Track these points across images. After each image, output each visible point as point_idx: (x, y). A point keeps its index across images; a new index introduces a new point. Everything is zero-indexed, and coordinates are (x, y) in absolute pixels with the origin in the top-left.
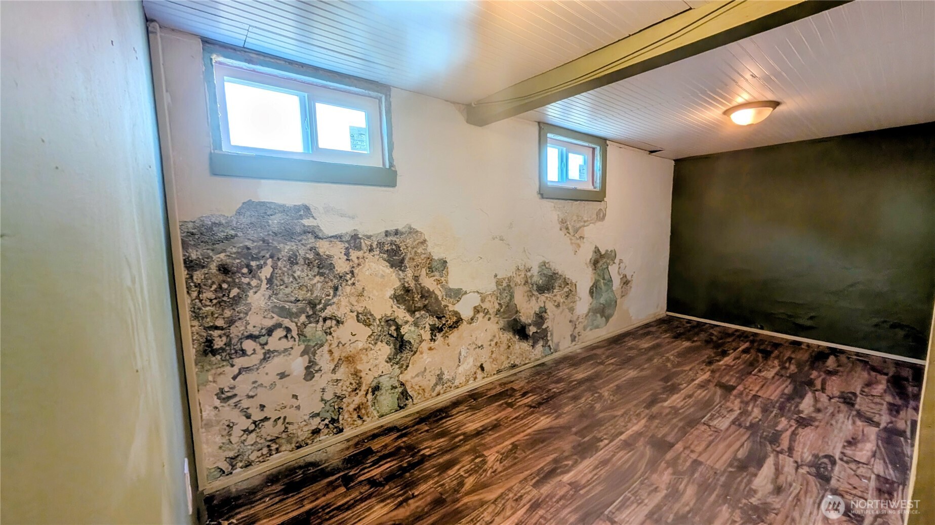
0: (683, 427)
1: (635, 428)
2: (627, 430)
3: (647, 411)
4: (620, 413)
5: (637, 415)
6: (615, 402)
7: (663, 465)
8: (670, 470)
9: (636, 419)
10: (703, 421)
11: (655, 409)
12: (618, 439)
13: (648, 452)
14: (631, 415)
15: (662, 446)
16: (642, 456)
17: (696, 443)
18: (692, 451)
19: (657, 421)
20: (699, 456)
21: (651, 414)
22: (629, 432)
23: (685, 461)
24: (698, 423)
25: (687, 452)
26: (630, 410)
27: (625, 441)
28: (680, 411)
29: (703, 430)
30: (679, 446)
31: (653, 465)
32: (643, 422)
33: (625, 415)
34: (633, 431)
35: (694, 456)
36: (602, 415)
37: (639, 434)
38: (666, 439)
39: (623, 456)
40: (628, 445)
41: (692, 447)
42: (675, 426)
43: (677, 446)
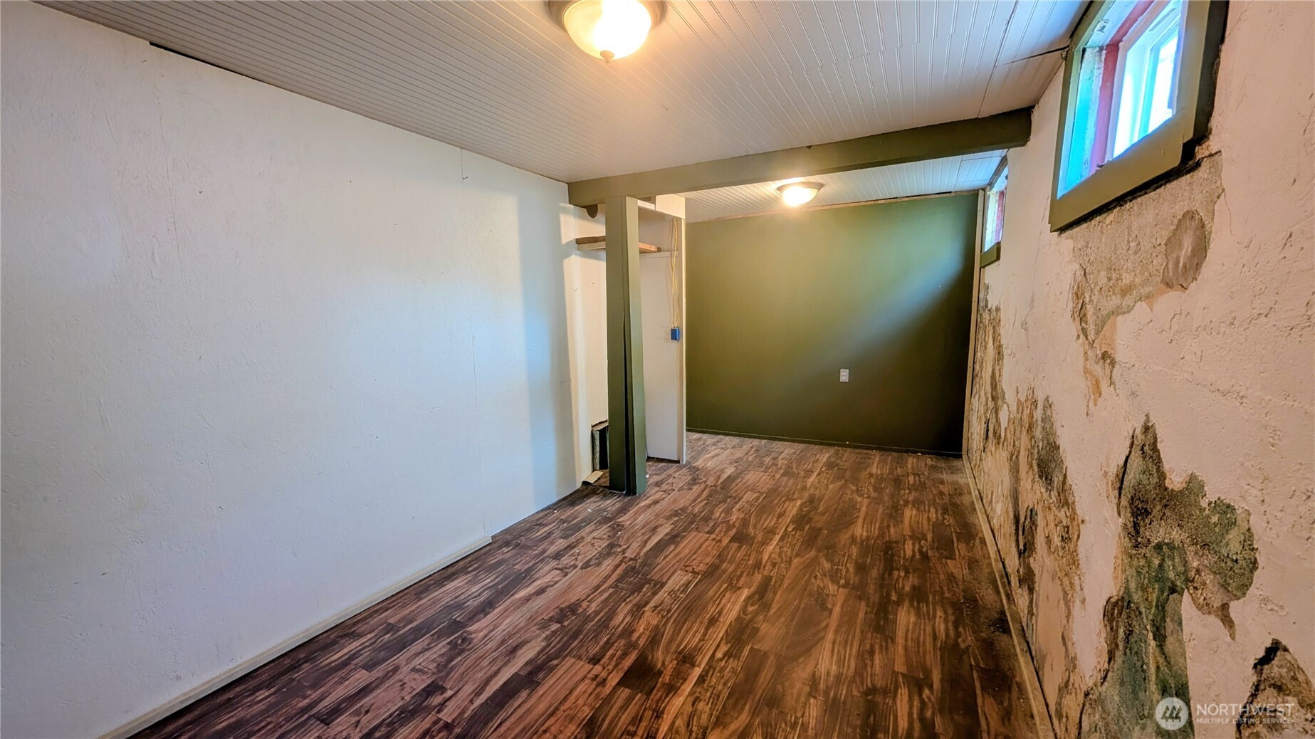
0: (722, 562)
1: (771, 548)
2: (777, 544)
3: (766, 573)
4: (796, 561)
5: (775, 564)
6: (811, 575)
7: (737, 525)
8: (731, 522)
9: (774, 559)
10: (700, 576)
11: (758, 578)
12: (780, 534)
13: (751, 531)
14: (782, 562)
15: (740, 538)
16: (755, 527)
17: (710, 549)
18: (714, 539)
19: (750, 562)
20: (709, 537)
21: (761, 570)
22: (774, 542)
23: (720, 531)
24: (706, 572)
25: (718, 538)
26: (787, 570)
27: (775, 534)
28: (725, 585)
29: (701, 565)
30: (726, 541)
31: (745, 523)
32: (765, 558)
33: (788, 560)
34: (771, 545)
35: (713, 536)
36: (813, 553)
37: (765, 543)
38: (738, 545)
39: (770, 522)
40: (771, 532)
41: (714, 542)
42: (731, 562)
43: (727, 541)
